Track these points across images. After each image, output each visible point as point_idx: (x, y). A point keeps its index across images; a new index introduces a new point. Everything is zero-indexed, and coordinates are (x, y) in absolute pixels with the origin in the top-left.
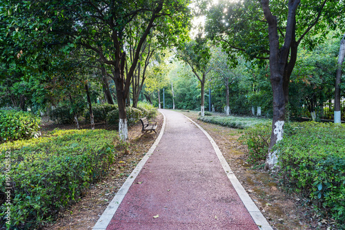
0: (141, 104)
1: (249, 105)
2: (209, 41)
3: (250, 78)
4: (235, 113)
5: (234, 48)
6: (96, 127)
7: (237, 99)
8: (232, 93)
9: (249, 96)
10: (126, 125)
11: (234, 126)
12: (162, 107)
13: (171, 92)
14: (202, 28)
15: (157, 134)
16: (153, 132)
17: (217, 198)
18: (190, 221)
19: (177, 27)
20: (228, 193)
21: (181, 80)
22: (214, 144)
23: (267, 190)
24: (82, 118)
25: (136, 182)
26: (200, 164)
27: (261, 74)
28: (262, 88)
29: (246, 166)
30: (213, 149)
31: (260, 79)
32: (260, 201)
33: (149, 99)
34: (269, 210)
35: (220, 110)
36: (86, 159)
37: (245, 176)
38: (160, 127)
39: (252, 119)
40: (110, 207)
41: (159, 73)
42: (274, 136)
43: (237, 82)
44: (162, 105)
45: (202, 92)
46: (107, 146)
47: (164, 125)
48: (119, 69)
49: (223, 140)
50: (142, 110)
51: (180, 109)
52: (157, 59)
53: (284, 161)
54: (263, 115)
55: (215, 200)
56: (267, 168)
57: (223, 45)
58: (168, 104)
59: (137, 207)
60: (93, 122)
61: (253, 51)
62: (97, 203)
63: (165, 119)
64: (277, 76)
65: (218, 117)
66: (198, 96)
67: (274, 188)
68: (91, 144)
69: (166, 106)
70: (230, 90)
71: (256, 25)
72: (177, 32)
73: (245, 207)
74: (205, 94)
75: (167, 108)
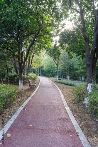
0: (30, 74)
1: (78, 76)
2: (60, 47)
3: (79, 64)
4: (72, 79)
5: (71, 50)
6: (10, 83)
7: (73, 73)
8: (70, 70)
9: (78, 72)
10: (22, 83)
11: (71, 85)
12: (40, 76)
13: (44, 69)
14: (57, 41)
15: (36, 87)
16: (34, 87)
17: (59, 118)
18: (46, 128)
19: (46, 41)
20: (65, 116)
21: (48, 64)
22: (61, 93)
23: (83, 115)
24: (5, 79)
25: (24, 109)
26: (53, 102)
27: (84, 62)
28: (84, 68)
29: (74, 103)
30: (60, 95)
31: (83, 64)
32: (79, 120)
33: (34, 72)
34: (83, 125)
35: (65, 77)
36: (2, 98)
37: (73, 108)
38: (38, 84)
39: (79, 82)
40: (11, 120)
41: (38, 60)
42: (87, 91)
43: (73, 65)
44: (40, 74)
45: (57, 69)
46: (13, 92)
47: (40, 83)
48: (20, 59)
49: (65, 91)
50: (30, 77)
51: (48, 76)
52: (38, 55)
53: (91, 102)
54: (85, 80)
55: (58, 119)
56: (84, 105)
57: (66, 49)
58: (42, 74)
59: (22, 121)
60: (9, 81)
61: (79, 52)
62: (6, 118)
63: (40, 81)
64: (89, 63)
65: (64, 81)
66: (56, 71)
67: (86, 115)
68: (5, 91)
69: (41, 75)
70: (70, 69)
71: (81, 40)
72: (46, 43)
73: (72, 123)
74: (59, 70)
75: (42, 76)
